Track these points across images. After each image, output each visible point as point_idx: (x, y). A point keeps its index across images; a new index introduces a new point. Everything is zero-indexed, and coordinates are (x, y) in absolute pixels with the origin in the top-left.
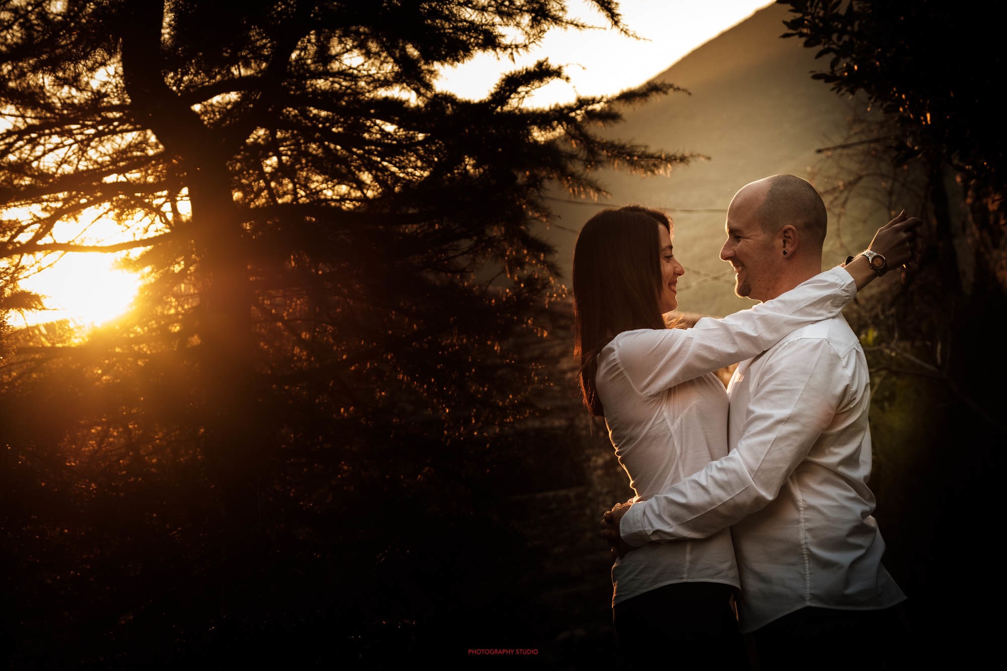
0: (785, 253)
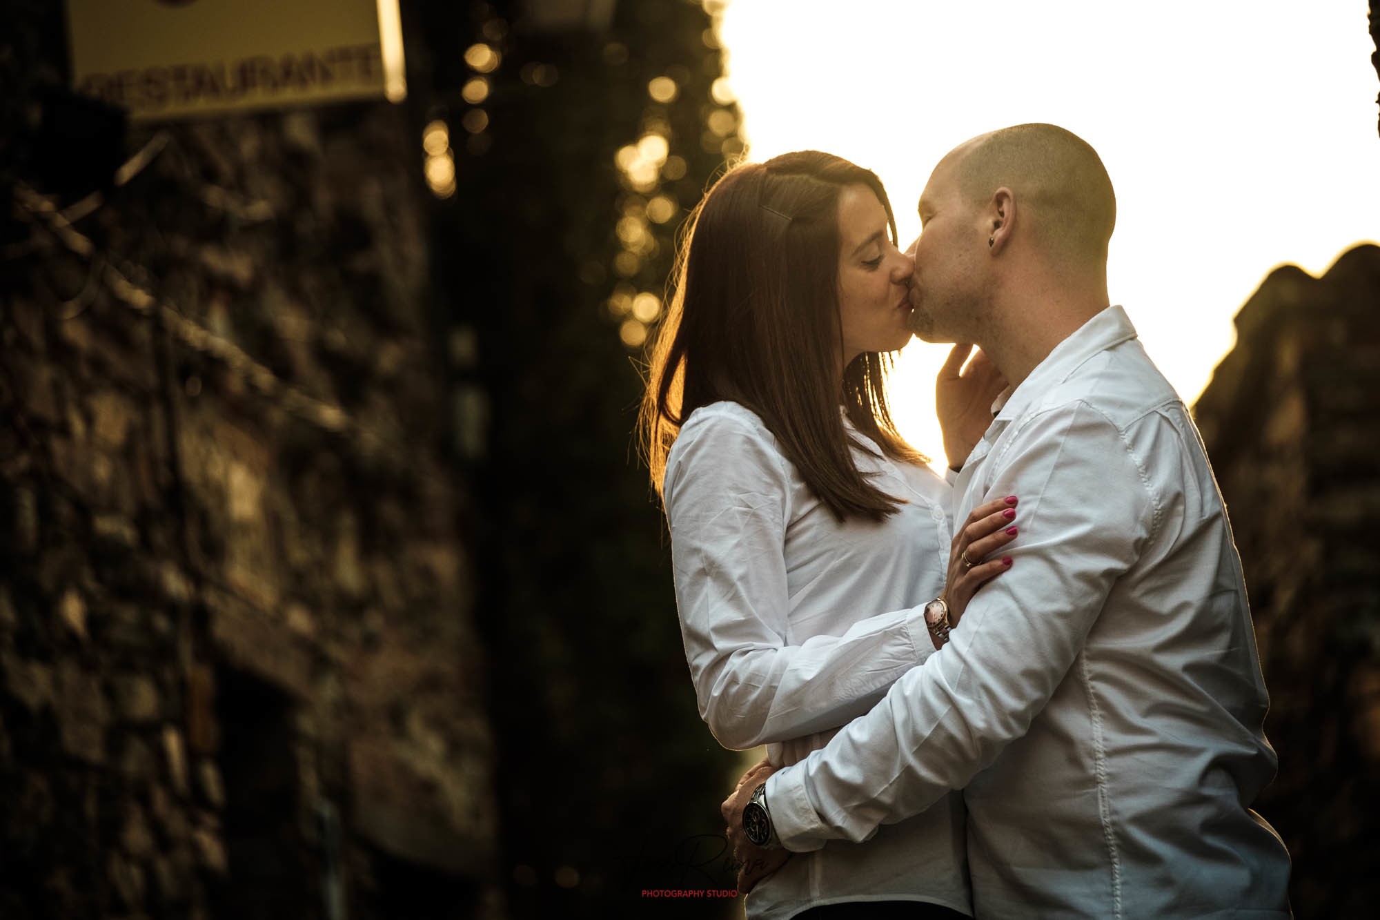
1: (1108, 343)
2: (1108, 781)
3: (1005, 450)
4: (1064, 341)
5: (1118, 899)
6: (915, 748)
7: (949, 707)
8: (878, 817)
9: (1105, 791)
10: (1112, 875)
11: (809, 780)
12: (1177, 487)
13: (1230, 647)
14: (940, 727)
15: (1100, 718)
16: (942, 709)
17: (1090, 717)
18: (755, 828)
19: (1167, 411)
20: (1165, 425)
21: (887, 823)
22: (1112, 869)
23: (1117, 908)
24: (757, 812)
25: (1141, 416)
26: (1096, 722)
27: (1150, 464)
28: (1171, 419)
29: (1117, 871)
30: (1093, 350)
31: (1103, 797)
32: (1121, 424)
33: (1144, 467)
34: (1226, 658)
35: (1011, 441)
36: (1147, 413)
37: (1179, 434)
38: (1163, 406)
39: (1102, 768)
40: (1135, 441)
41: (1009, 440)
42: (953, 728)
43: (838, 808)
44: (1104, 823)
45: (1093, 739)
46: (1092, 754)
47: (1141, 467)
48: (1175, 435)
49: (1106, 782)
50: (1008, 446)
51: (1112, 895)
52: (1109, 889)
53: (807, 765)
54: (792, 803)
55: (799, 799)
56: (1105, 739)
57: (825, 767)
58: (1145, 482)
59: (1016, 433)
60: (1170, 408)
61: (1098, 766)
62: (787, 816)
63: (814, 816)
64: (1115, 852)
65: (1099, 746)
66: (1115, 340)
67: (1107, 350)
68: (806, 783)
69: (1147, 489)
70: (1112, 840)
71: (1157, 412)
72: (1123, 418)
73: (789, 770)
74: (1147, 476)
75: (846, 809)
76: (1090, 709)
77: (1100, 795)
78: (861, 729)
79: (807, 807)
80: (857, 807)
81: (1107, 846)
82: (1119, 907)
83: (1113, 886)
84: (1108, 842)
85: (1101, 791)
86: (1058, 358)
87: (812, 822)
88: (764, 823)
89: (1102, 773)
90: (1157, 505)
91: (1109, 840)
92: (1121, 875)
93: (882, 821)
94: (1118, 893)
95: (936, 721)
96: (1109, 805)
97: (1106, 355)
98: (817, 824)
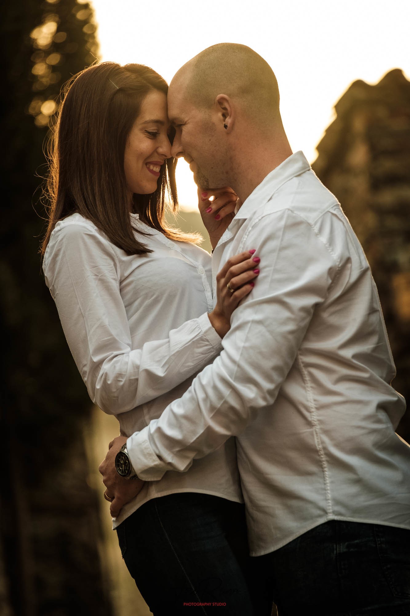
0: (226, 126)
1: (296, 173)
2: (319, 424)
3: (245, 239)
4: (271, 172)
5: (329, 491)
6: (212, 415)
7: (230, 390)
8: (192, 455)
9: (317, 430)
10: (324, 478)
11: (151, 437)
12: (346, 255)
13: (378, 343)
14: (226, 402)
15: (311, 388)
16: (226, 392)
17: (304, 388)
18: (122, 467)
19: (335, 210)
20: (335, 219)
21: (198, 458)
22: (324, 474)
23: (328, 496)
24: (123, 458)
25: (321, 215)
26: (309, 391)
27: (331, 241)
28: (338, 215)
29: (327, 476)
30: (288, 177)
31: (316, 434)
32: (311, 222)
33: (328, 244)
34: (375, 350)
35: (247, 234)
36: (324, 213)
37: (343, 223)
38: (332, 208)
39: (315, 417)
40: (321, 230)
41: (246, 233)
42: (234, 402)
43: (168, 452)
44: (318, 449)
45: (308, 401)
46: (307, 409)
47: (326, 244)
48: (341, 224)
49: (318, 425)
50: (246, 237)
51: (325, 489)
52: (323, 486)
53: (149, 428)
54: (142, 451)
55: (146, 448)
56: (315, 400)
57: (159, 430)
58: (331, 252)
59: (250, 229)
60: (336, 208)
61: (312, 416)
62: (139, 459)
63: (156, 458)
64: (325, 464)
65: (312, 405)
66: (300, 171)
67: (297, 176)
68: (149, 439)
69: (333, 255)
70: (324, 458)
71: (330, 212)
72: (312, 218)
73: (139, 433)
74: (331, 248)
75: (173, 453)
76: (305, 383)
77: (314, 433)
78: (179, 406)
79: (151, 452)
80: (179, 451)
81: (321, 461)
82: (329, 496)
83: (325, 484)
84: (321, 459)
85: (315, 430)
86: (268, 182)
87: (154, 461)
88: (127, 463)
89: (315, 420)
90: (339, 265)
91: (322, 458)
92: (330, 478)
93: (194, 457)
94: (328, 488)
95: (222, 399)
96: (321, 438)
97: (296, 180)
98: (157, 462)
